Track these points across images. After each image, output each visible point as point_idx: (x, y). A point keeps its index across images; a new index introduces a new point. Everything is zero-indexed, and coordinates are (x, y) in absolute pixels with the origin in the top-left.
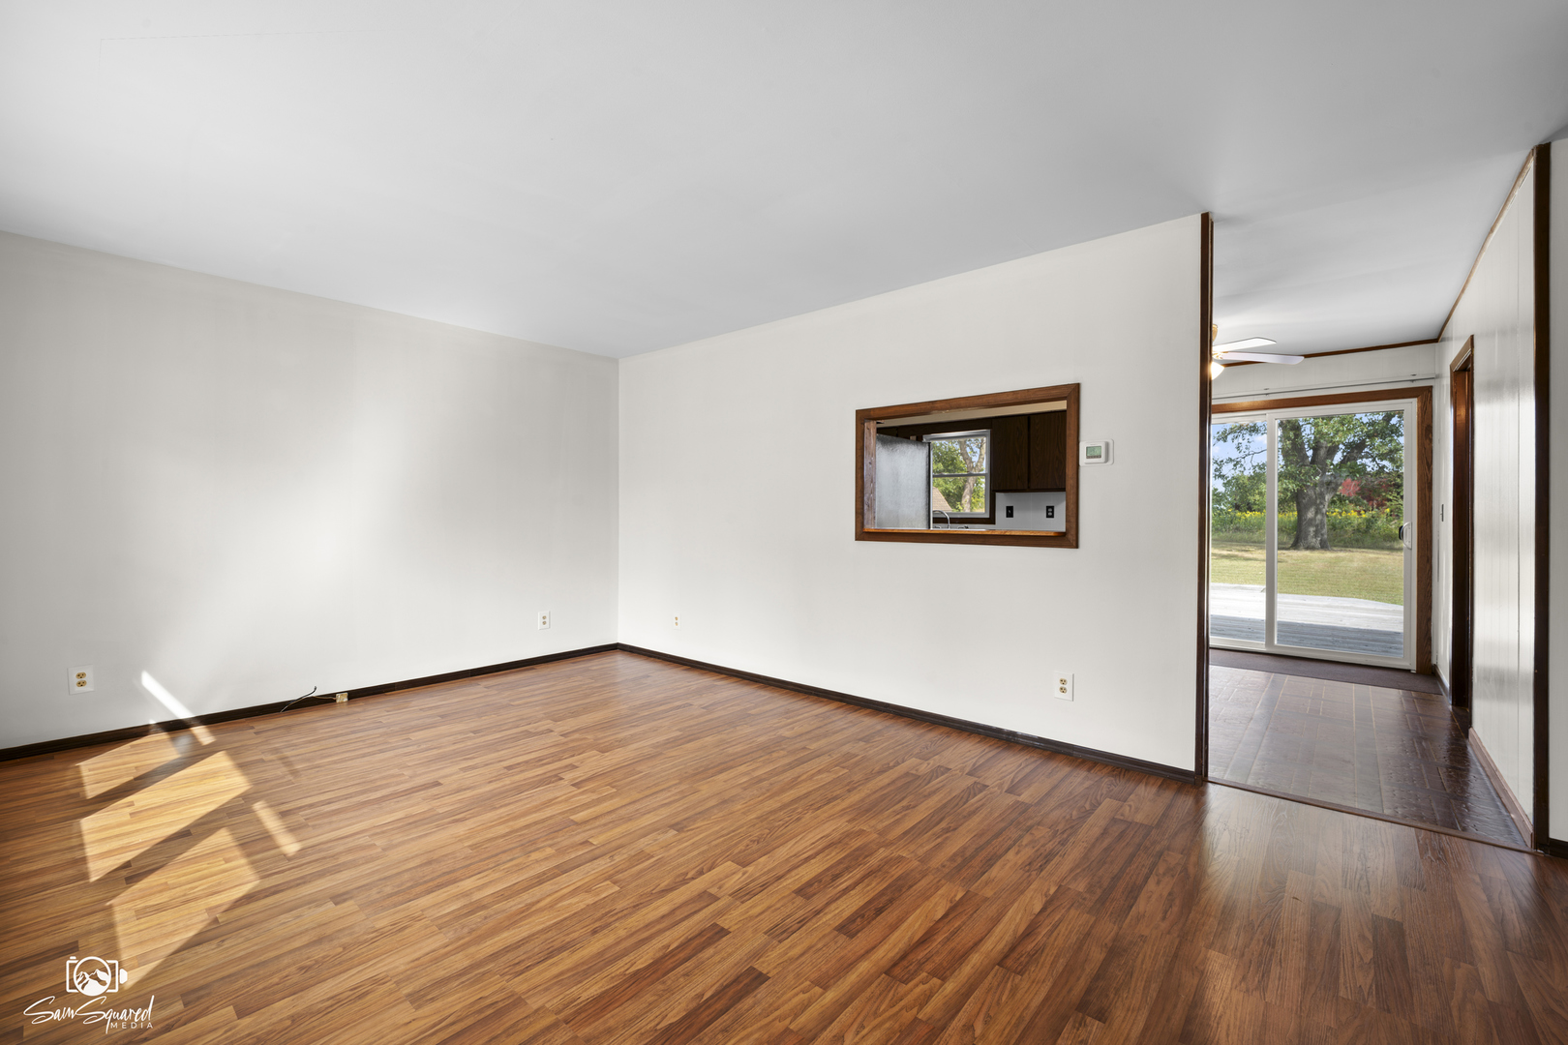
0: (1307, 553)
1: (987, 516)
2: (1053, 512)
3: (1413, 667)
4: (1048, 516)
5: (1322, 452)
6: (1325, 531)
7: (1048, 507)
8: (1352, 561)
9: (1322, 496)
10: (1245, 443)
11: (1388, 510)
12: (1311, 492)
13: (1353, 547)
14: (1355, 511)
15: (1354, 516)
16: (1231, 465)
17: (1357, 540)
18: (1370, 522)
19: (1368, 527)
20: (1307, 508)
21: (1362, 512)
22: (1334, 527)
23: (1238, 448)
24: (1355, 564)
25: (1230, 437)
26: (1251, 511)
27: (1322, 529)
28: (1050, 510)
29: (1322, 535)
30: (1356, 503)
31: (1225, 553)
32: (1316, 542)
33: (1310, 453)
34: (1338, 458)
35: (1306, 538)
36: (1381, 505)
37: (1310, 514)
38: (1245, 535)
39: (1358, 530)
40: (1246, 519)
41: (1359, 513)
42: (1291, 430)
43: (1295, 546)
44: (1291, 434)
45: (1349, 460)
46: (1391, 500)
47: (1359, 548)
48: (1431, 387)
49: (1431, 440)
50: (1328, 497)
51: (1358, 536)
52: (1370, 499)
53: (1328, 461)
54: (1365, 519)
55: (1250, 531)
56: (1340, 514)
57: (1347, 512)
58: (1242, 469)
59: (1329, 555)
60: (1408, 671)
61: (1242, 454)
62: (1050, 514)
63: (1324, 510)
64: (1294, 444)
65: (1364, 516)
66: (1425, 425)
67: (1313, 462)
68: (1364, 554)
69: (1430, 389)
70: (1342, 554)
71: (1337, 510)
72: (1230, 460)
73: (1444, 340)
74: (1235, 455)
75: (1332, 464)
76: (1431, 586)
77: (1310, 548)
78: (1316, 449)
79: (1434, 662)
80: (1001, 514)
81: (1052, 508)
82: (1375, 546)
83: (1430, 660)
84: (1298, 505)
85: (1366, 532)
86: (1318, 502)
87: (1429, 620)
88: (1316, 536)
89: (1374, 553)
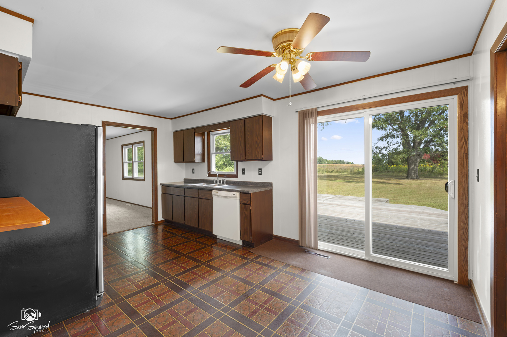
0: (411, 181)
1: (235, 174)
2: (261, 172)
3: (456, 280)
4: (259, 174)
5: (416, 144)
6: (418, 172)
7: (259, 169)
8: (426, 184)
9: (416, 160)
10: (390, 141)
11: (439, 164)
12: (412, 158)
13: (428, 178)
14: (428, 165)
15: (428, 166)
16: (385, 149)
17: (429, 175)
18: (433, 169)
19: (433, 170)
20: (412, 164)
21: (431, 165)
22: (421, 170)
23: (387, 143)
24: (428, 185)
25: (384, 139)
26: (394, 165)
27: (417, 172)
28: (260, 171)
29: (417, 174)
30: (429, 161)
31: (382, 181)
32: (414, 176)
33: (412, 145)
34: (422, 146)
35: (411, 175)
36: (437, 162)
37: (412, 166)
38: (391, 174)
39: (429, 171)
40: (391, 168)
41: (430, 166)
42: (405, 136)
43: (407, 178)
44: (405, 137)
45: (426, 147)
46: (440, 161)
47: (430, 178)
48: (467, 87)
49: (467, 124)
50: (418, 160)
51: (430, 173)
52: (434, 160)
53: (418, 147)
54: (432, 167)
55: (393, 172)
56: (423, 166)
57: (426, 165)
58: (389, 151)
59: (419, 181)
60: (452, 282)
61: (389, 145)
62: (260, 173)
63: (417, 165)
64: (406, 141)
65: (431, 167)
66: (463, 113)
67: (413, 147)
68: (431, 181)
69: (466, 88)
70: (423, 181)
71: (422, 164)
72: (384, 147)
73: (476, 53)
74: (386, 145)
75: (420, 148)
76: (468, 225)
77: (412, 179)
78: (414, 143)
79: (470, 277)
80: (240, 172)
81: (261, 169)
82: (436, 177)
83: (467, 276)
84: (408, 163)
85: (432, 172)
86: (415, 162)
87: (467, 248)
88: (414, 174)
89: (434, 180)
